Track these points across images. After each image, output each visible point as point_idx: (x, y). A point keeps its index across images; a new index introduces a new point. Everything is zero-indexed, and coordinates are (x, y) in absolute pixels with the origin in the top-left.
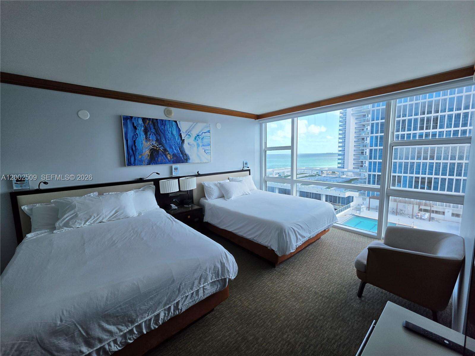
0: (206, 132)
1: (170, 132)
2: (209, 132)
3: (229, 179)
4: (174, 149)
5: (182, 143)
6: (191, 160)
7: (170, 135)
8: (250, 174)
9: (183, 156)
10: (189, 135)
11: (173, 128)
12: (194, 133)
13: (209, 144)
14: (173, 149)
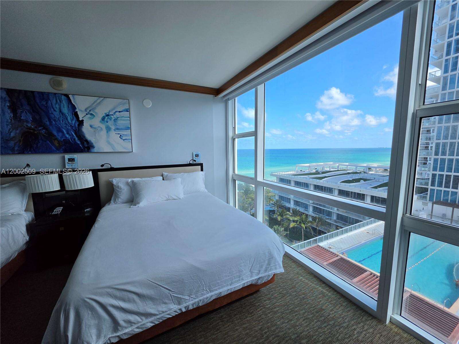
0: (122, 111)
1: (57, 110)
2: (128, 110)
3: (162, 176)
4: (65, 132)
5: (79, 125)
6: (95, 148)
7: (57, 114)
8: (202, 170)
9: (82, 143)
10: (91, 114)
11: (62, 105)
12: (101, 112)
13: (129, 127)
14: (63, 133)
